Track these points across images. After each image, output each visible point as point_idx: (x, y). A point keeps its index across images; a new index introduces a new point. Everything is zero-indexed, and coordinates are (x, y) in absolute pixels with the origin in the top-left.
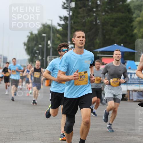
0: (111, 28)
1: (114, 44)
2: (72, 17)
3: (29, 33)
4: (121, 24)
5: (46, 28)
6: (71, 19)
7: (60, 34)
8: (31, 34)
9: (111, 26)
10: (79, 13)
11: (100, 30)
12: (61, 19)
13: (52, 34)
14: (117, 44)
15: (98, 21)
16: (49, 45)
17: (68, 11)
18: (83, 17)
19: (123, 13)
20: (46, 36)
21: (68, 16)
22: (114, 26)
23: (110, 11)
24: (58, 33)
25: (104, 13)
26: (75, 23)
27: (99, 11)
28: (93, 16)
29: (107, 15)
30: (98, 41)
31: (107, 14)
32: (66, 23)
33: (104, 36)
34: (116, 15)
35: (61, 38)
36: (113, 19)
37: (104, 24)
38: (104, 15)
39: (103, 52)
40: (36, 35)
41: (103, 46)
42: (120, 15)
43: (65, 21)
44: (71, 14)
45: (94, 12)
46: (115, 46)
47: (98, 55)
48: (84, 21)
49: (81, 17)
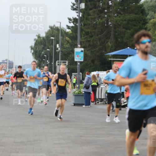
0: (124, 30)
1: (127, 47)
2: (82, 19)
3: (37, 36)
4: (135, 26)
5: (55, 31)
6: (81, 21)
7: (69, 38)
8: (39, 37)
9: (124, 28)
10: (89, 15)
11: (112, 33)
12: (70, 21)
13: (60, 37)
14: (130, 47)
15: (110, 23)
16: (57, 49)
17: (77, 13)
18: (94, 19)
19: (136, 14)
20: (54, 39)
21: (77, 17)
22: (126, 29)
23: (122, 13)
24: (67, 36)
25: (116, 15)
26: (85, 25)
27: (111, 12)
28: (105, 17)
29: (120, 17)
30: (109, 44)
31: (119, 15)
32: (75, 25)
33: (116, 39)
34: (129, 17)
35: (70, 41)
36: (125, 20)
37: (116, 26)
38: (115, 17)
39: (115, 56)
40: (43, 38)
41: (116, 50)
42: (133, 16)
43: (75, 23)
44: (81, 15)
45: (105, 13)
46: (128, 49)
47: (110, 59)
48: (95, 23)
49: (92, 19)
